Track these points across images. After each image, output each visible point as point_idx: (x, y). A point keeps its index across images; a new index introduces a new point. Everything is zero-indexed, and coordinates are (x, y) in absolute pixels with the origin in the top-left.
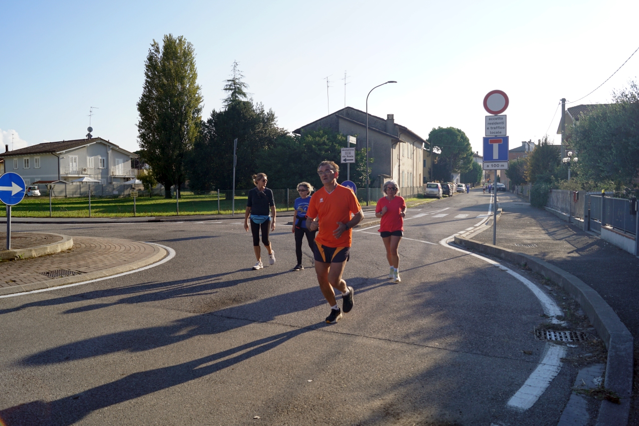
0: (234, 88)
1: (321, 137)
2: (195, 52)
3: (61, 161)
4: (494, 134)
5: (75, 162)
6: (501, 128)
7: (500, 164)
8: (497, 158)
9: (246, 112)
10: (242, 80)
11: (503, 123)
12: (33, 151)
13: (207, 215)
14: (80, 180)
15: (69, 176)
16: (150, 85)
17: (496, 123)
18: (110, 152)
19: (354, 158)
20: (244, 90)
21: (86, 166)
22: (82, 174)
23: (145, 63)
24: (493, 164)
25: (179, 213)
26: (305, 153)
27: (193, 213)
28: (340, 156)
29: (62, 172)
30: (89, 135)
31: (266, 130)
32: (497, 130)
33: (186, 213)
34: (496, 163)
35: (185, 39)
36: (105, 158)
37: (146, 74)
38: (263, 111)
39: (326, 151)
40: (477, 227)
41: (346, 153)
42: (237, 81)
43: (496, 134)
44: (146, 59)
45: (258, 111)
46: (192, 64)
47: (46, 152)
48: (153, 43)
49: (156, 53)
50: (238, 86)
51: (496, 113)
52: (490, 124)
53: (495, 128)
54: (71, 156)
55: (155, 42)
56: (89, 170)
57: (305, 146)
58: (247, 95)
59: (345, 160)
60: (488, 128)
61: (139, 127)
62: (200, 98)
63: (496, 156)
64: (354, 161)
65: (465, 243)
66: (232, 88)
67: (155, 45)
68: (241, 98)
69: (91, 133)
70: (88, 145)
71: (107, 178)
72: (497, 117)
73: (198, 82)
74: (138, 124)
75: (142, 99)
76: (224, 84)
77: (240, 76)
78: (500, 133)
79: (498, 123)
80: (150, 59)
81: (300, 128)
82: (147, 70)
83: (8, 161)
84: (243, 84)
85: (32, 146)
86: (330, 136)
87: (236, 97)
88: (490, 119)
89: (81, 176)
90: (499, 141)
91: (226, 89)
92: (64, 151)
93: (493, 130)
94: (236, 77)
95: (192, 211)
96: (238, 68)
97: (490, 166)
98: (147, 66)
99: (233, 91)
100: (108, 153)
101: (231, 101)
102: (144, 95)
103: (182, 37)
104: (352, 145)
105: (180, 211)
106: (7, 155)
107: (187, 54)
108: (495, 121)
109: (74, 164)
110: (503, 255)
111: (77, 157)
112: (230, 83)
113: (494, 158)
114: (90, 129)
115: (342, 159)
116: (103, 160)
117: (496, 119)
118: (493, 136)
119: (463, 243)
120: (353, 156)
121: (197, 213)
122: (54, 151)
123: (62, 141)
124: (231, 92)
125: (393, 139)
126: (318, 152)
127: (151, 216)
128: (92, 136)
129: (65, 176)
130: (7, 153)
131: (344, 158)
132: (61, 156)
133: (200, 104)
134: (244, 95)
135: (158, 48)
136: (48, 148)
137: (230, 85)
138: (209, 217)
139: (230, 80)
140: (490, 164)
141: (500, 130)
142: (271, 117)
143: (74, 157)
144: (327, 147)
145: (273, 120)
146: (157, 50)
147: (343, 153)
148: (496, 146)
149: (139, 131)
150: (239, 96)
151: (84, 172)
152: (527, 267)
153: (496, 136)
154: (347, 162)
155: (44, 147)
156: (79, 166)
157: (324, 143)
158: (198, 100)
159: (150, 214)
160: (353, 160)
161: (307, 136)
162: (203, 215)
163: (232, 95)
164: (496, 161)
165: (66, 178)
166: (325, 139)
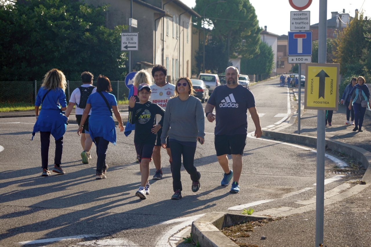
1: (58, 8)
4: (298, 29)
6: (305, 23)
7: (304, 58)
8: (301, 52)
11: (307, 19)
17: (301, 19)
19: (137, 45)
24: (298, 57)
26: (35, 31)
28: (120, 42)
32: (301, 25)
34: (301, 57)
39: (67, 28)
40: (278, 125)
41: (128, 39)
43: (300, 29)
51: (300, 9)
52: (295, 19)
53: (299, 23)
57: (36, 21)
59: (126, 47)
60: (293, 23)
63: (300, 50)
64: (136, 49)
65: (271, 135)
72: (301, 13)
78: (304, 28)
79: (302, 19)
86: (70, 6)
88: (294, 15)
90: (304, 36)
93: (298, 26)
97: (295, 60)
104: (134, 30)
108: (300, 17)
110: (307, 142)
113: (298, 52)
115: (123, 45)
117: (300, 15)
118: (297, 30)
119: (269, 135)
120: (136, 43)
125: (156, 12)
126: (55, 30)
131: (125, 45)
140: (294, 58)
141: (304, 25)
144: (68, 23)
147: (124, 39)
148: (300, 41)
152: (328, 148)
153: (300, 31)
154: (129, 49)
157: (62, 17)
160: (135, 47)
161: (38, 7)
164: (300, 55)
166: (63, 11)
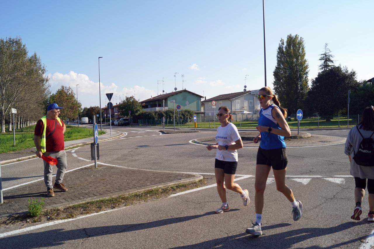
0: (325, 58)
2: (304, 42)
3: (232, 103)
5: (239, 103)
9: (339, 72)
10: (330, 54)
12: (219, 99)
13: (333, 127)
14: (242, 112)
15: (237, 110)
16: (279, 62)
18: (255, 98)
20: (331, 59)
21: (244, 105)
22: (242, 109)
23: (277, 51)
25: (319, 127)
27: (325, 127)
29: (233, 109)
30: (245, 90)
31: (351, 82)
33: (323, 127)
35: (298, 36)
36: (252, 101)
37: (277, 56)
38: (348, 71)
42: (327, 54)
44: (278, 49)
45: (344, 71)
46: (303, 49)
47: (225, 99)
48: (281, 40)
49: (282, 45)
50: (328, 57)
54: (237, 101)
55: (282, 39)
56: (245, 107)
58: (334, 62)
61: (274, 84)
62: (307, 66)
66: (324, 58)
67: (282, 40)
68: (330, 64)
69: (246, 89)
70: (245, 95)
71: (254, 111)
73: (306, 58)
74: (273, 82)
75: (276, 70)
76: (320, 57)
77: (329, 52)
80: (280, 48)
81: (372, 79)
82: (278, 54)
83: (206, 104)
84: (331, 56)
85: (217, 97)
87: (327, 63)
89: (242, 110)
91: (320, 59)
92: (234, 99)
94: (326, 52)
95: (325, 126)
96: (328, 47)
98: (278, 52)
99: (324, 60)
100: (254, 98)
101: (323, 66)
102: (276, 68)
103: (297, 35)
105: (320, 126)
106: (206, 101)
107: (300, 43)
109: (238, 104)
111: (240, 101)
112: (323, 56)
114: (245, 87)
116: (252, 102)
121: (328, 127)
122: (230, 99)
123: (231, 93)
124: (323, 61)
127: (306, 128)
128: (246, 90)
129: (235, 110)
130: (205, 101)
132: (232, 102)
133: (308, 69)
134: (332, 62)
135: (283, 42)
136: (225, 97)
137: (324, 57)
138: (336, 128)
139: (323, 54)
142: (353, 74)
143: (238, 101)
145: (354, 76)
146: (283, 44)
149: (274, 86)
150: (329, 63)
151: (243, 109)
155: (223, 97)
156: (241, 105)
158: (306, 67)
159: (305, 127)
162: (331, 127)
163: (325, 62)
165: (235, 112)
